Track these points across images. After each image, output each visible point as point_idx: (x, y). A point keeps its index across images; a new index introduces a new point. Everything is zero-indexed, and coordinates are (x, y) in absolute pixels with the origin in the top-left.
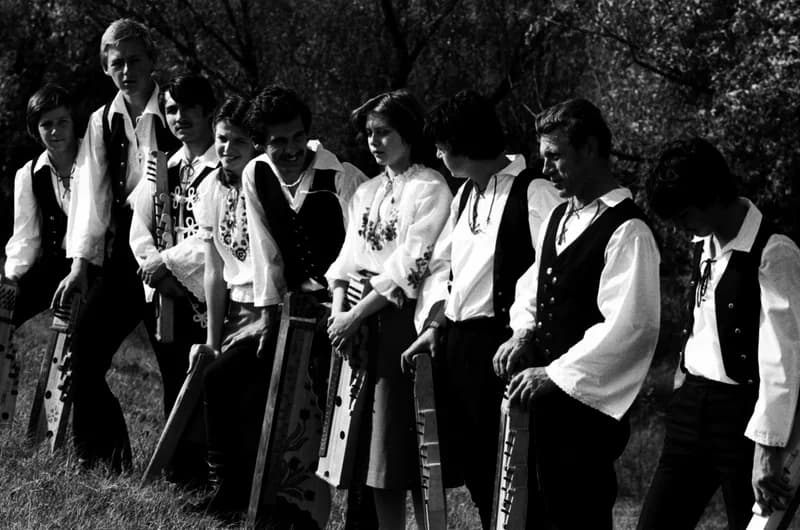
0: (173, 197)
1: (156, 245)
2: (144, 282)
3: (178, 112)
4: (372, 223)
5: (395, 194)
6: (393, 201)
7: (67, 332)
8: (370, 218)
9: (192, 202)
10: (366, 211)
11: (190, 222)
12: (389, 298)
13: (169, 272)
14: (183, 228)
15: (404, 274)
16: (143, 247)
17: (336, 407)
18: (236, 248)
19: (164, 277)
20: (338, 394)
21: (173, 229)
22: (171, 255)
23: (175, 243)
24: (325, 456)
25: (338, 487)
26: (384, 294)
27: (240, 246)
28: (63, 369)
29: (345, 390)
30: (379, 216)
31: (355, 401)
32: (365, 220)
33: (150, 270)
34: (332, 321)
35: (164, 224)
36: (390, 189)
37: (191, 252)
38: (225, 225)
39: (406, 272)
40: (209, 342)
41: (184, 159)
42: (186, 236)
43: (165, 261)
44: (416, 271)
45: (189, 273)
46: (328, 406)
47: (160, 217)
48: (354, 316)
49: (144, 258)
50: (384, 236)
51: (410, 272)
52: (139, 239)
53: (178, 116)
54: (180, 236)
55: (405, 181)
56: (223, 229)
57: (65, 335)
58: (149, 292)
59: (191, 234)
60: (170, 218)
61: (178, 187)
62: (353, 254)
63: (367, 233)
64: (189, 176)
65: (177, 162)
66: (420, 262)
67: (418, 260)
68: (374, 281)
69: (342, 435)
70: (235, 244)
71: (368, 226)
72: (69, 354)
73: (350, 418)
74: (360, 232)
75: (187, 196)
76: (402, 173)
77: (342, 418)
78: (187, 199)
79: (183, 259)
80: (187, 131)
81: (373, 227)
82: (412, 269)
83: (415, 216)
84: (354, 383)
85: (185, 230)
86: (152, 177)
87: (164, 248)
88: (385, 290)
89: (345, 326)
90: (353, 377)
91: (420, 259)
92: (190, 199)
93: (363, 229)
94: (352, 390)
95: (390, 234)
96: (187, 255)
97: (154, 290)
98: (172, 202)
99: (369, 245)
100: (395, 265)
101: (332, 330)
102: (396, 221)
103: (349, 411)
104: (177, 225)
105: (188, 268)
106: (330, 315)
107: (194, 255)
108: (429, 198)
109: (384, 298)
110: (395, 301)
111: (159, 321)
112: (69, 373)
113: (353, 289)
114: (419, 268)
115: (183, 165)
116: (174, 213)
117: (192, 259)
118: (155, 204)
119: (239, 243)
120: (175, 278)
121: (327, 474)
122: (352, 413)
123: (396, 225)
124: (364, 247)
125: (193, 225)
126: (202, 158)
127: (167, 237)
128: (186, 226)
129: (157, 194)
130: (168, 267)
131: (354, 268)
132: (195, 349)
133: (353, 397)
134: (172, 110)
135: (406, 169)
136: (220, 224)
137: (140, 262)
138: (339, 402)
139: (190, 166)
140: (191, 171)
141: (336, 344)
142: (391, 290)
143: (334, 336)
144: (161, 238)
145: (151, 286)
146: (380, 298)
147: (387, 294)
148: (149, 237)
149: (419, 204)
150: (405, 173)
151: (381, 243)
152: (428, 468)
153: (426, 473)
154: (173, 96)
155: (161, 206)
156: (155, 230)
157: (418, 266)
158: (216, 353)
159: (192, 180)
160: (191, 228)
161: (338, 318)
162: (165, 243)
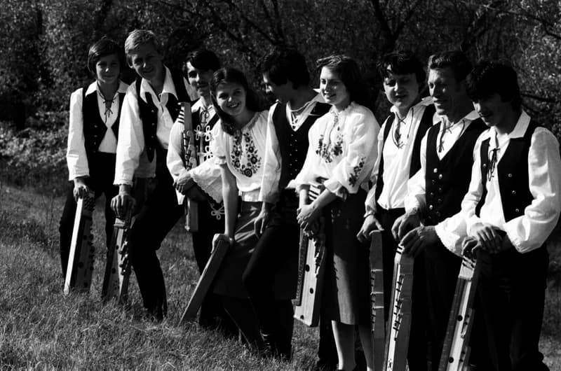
0: (195, 133)
1: (185, 166)
3: (198, 76)
4: (325, 145)
5: (340, 125)
6: (339, 129)
7: (124, 228)
8: (324, 142)
9: (209, 135)
10: (320, 138)
11: (208, 149)
12: (337, 194)
13: (195, 184)
14: (203, 153)
15: (346, 178)
16: (176, 168)
17: (306, 272)
18: (244, 169)
19: (191, 187)
20: (307, 263)
21: (196, 154)
22: (196, 172)
23: (198, 164)
24: (300, 305)
25: (311, 326)
26: (333, 192)
27: (247, 167)
28: (123, 253)
29: (312, 260)
30: (330, 140)
31: (319, 268)
32: (321, 143)
33: (183, 183)
34: (300, 211)
35: (190, 151)
36: (337, 120)
37: (210, 169)
38: (234, 155)
39: (348, 176)
40: (226, 232)
41: (202, 106)
42: (205, 159)
43: (192, 176)
44: (354, 175)
45: (210, 184)
48: (314, 207)
49: (177, 175)
50: (333, 153)
51: (350, 176)
52: (173, 162)
53: (197, 79)
54: (201, 159)
55: (346, 115)
56: (233, 157)
57: (122, 230)
58: (180, 197)
59: (209, 157)
60: (194, 148)
61: (199, 126)
62: (313, 165)
63: (322, 152)
64: (206, 118)
65: (197, 109)
66: (357, 169)
67: (355, 168)
68: (326, 183)
69: (311, 291)
70: (243, 166)
71: (323, 148)
72: (126, 243)
73: (316, 279)
74: (317, 152)
75: (205, 131)
76: (344, 110)
77: (311, 279)
78: (205, 134)
79: (205, 174)
81: (326, 147)
82: (351, 174)
83: (353, 137)
84: (317, 256)
85: (205, 155)
86: (180, 120)
87: (191, 167)
88: (333, 190)
89: (308, 214)
90: (316, 252)
91: (357, 167)
92: (207, 134)
93: (319, 150)
94: (316, 261)
95: (338, 150)
96: (207, 171)
97: (184, 196)
98: (195, 136)
99: (323, 160)
100: (340, 172)
101: (300, 217)
102: (342, 142)
103: (315, 275)
104: (199, 151)
105: (209, 180)
106: (298, 207)
107: (212, 171)
109: (334, 194)
110: (341, 196)
111: (187, 217)
112: (126, 256)
113: (312, 191)
114: (356, 173)
115: (201, 111)
116: (196, 143)
117: (211, 174)
118: (183, 139)
119: (246, 165)
120: (200, 188)
121: (302, 317)
122: (317, 276)
123: (342, 145)
124: (320, 162)
125: (210, 152)
127: (193, 160)
128: (205, 152)
129: (185, 132)
130: (195, 180)
131: (313, 177)
132: (216, 236)
133: (317, 265)
134: (193, 74)
135: (347, 107)
136: (231, 154)
137: (175, 178)
138: (307, 268)
139: (206, 111)
140: (207, 115)
141: (303, 227)
142: (338, 189)
143: (301, 222)
144: (188, 161)
145: (183, 194)
146: (331, 194)
147: (336, 191)
148: (180, 161)
149: (356, 129)
150: (346, 110)
151: (331, 157)
152: (375, 310)
153: (374, 313)
154: (193, 65)
155: (187, 139)
156: (184, 155)
157: (355, 171)
158: (231, 239)
159: (208, 121)
160: (208, 154)
161: (304, 209)
162: (192, 164)
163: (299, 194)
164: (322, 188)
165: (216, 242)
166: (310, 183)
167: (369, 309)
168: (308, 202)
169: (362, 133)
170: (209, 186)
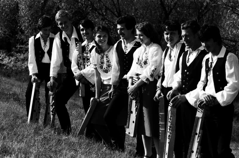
0: (83, 55)
1: (79, 69)
2: (76, 80)
3: (84, 31)
4: (140, 60)
5: (147, 52)
6: (146, 54)
7: (52, 95)
8: (140, 59)
9: (89, 56)
10: (139, 57)
11: (89, 62)
12: (145, 81)
13: (84, 76)
14: (87, 63)
15: (149, 75)
16: (75, 70)
17: (131, 114)
18: (105, 70)
19: (82, 78)
20: (132, 110)
21: (84, 64)
22: (84, 71)
23: (84, 68)
24: (128, 128)
25: (133, 137)
26: (143, 80)
27: (106, 69)
28: (52, 106)
29: (134, 109)
30: (142, 58)
31: (137, 112)
33: (78, 76)
34: (129, 88)
35: (81, 63)
36: (145, 50)
38: (100, 63)
39: (150, 74)
40: (96, 97)
41: (86, 44)
42: (88, 66)
43: (82, 73)
44: (152, 73)
45: (89, 76)
46: (129, 114)
47: (80, 61)
48: (135, 86)
49: (76, 73)
50: (143, 64)
51: (151, 74)
52: (74, 68)
53: (84, 32)
54: (86, 66)
55: (149, 48)
56: (100, 64)
57: (52, 96)
58: (77, 82)
59: (89, 65)
60: (83, 61)
61: (85, 52)
62: (135, 68)
63: (139, 63)
64: (88, 48)
65: (84, 45)
66: (154, 71)
67: (153, 70)
68: (140, 76)
69: (133, 122)
70: (104, 69)
71: (139, 61)
72: (53, 101)
73: (135, 117)
74: (137, 63)
77: (133, 117)
78: (88, 55)
79: (87, 72)
80: (87, 36)
81: (141, 61)
82: (151, 73)
83: (152, 57)
84: (136, 107)
85: (88, 64)
86: (77, 49)
87: (81, 70)
88: (143, 79)
89: (132, 90)
90: (136, 105)
91: (154, 70)
93: (138, 62)
94: (136, 109)
95: (145, 63)
96: (88, 71)
97: (79, 82)
98: (83, 56)
99: (139, 66)
100: (147, 72)
101: (129, 91)
102: (147, 59)
103: (135, 115)
104: (85, 63)
105: (89, 75)
106: (128, 86)
108: (156, 52)
109: (144, 81)
110: (147, 82)
111: (80, 91)
112: (54, 107)
113: (134, 80)
114: (153, 73)
116: (84, 59)
117: (90, 72)
118: (78, 57)
119: (105, 68)
120: (85, 78)
121: (129, 133)
123: (147, 60)
124: (138, 67)
125: (90, 63)
126: (91, 43)
127: (82, 66)
128: (88, 63)
129: (79, 54)
130: (83, 75)
131: (135, 74)
132: (92, 99)
133: (136, 111)
134: (83, 30)
136: (99, 63)
137: (75, 74)
138: (132, 112)
139: (88, 45)
140: (88, 47)
141: (130, 95)
142: (145, 79)
143: (129, 92)
145: (78, 81)
146: (142, 81)
147: (144, 80)
148: (77, 67)
149: (154, 54)
150: (149, 45)
151: (142, 65)
152: (161, 130)
153: (160, 132)
154: (82, 26)
155: (80, 58)
156: (78, 64)
157: (153, 72)
158: (98, 100)
159: (89, 50)
160: (89, 63)
161: (131, 87)
162: (82, 68)
163: (128, 81)
164: (139, 79)
165: (92, 101)
166: (133, 76)
167: (158, 130)
168: (132, 84)
169: (156, 55)
170: (89, 78)
